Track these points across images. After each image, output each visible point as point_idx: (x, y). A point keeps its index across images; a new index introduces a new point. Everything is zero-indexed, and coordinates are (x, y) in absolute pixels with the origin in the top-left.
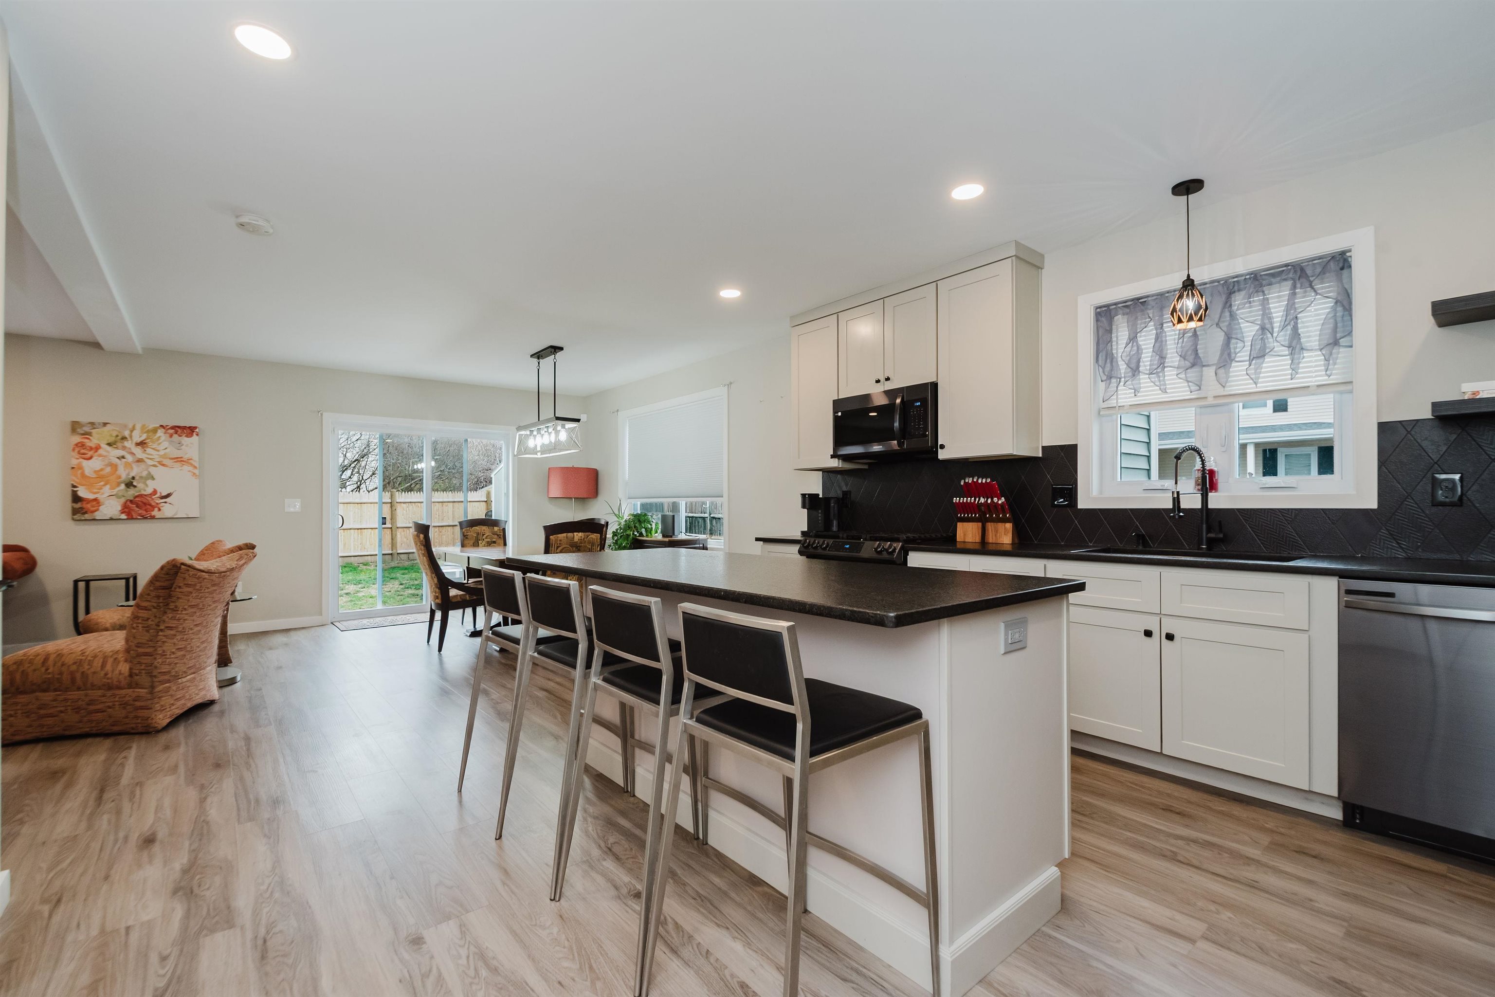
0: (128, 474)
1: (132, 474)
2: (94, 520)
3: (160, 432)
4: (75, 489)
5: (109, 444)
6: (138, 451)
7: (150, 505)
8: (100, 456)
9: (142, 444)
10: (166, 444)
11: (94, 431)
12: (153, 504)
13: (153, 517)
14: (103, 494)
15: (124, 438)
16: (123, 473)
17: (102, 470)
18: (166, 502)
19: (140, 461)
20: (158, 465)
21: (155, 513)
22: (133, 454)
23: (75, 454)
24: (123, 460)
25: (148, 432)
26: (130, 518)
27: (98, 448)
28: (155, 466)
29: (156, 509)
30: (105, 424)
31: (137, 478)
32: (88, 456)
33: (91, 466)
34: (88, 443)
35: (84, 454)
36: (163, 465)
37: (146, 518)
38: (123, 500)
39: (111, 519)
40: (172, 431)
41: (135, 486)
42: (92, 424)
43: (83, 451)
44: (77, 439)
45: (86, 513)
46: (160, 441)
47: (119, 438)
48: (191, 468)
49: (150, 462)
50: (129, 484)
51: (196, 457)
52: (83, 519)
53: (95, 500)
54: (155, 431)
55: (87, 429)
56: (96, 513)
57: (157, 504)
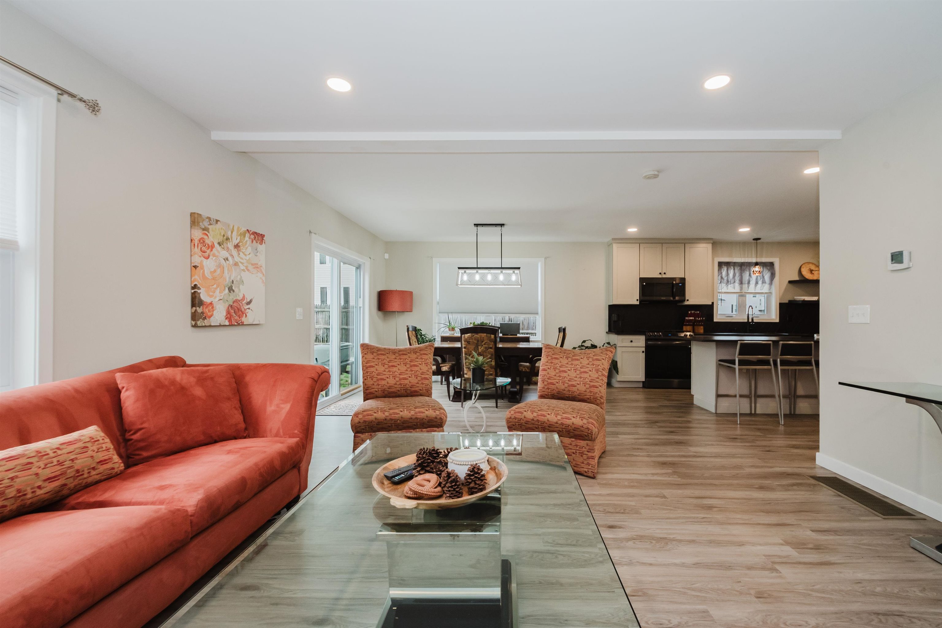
0: (230, 278)
1: (232, 278)
2: (210, 326)
3: (247, 235)
4: (199, 291)
5: (219, 244)
6: (234, 252)
7: (241, 311)
8: (214, 255)
9: (237, 246)
10: (249, 250)
11: (210, 227)
12: (243, 310)
13: (243, 324)
14: (216, 297)
15: (227, 239)
16: (227, 277)
17: (215, 271)
18: (249, 309)
19: (236, 264)
20: (246, 270)
21: (244, 319)
22: (232, 256)
23: (197, 250)
24: (227, 262)
25: (241, 235)
26: (231, 325)
27: (212, 247)
28: (243, 270)
29: (244, 315)
30: (217, 221)
31: (235, 282)
32: (206, 255)
33: (209, 265)
34: (208, 241)
35: (204, 252)
36: (248, 270)
37: (239, 325)
38: (227, 305)
39: (220, 326)
40: (252, 237)
41: (234, 291)
42: (209, 219)
43: (204, 249)
44: (198, 234)
45: (205, 318)
46: (247, 246)
47: (225, 237)
48: (261, 275)
49: (242, 267)
50: (231, 289)
51: (264, 266)
52: (204, 325)
53: (211, 303)
54: (243, 235)
55: (206, 224)
56: (212, 318)
57: (245, 310)
